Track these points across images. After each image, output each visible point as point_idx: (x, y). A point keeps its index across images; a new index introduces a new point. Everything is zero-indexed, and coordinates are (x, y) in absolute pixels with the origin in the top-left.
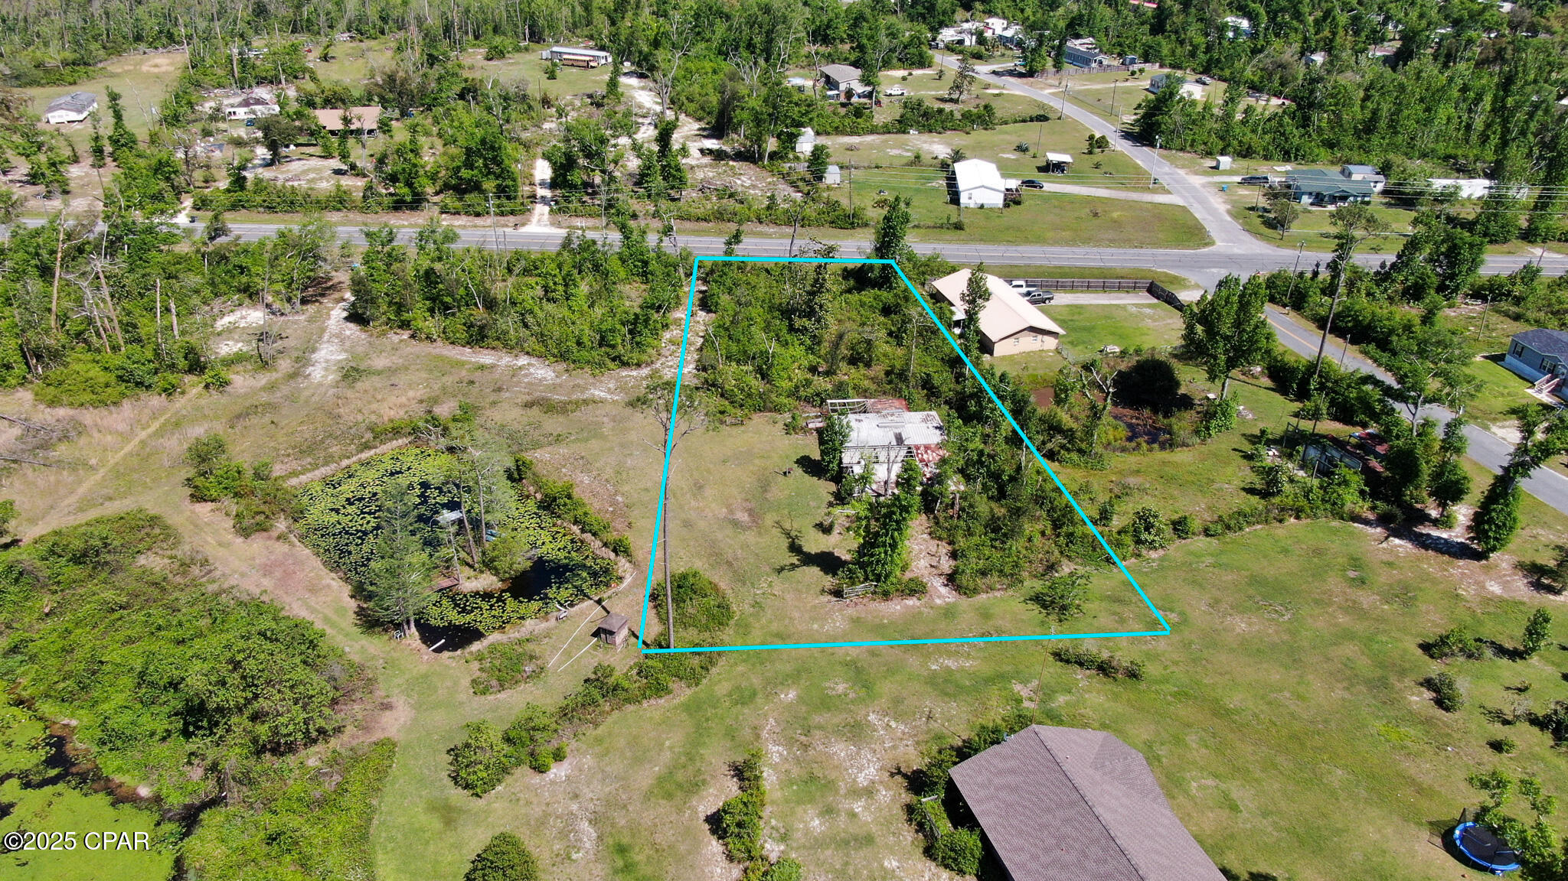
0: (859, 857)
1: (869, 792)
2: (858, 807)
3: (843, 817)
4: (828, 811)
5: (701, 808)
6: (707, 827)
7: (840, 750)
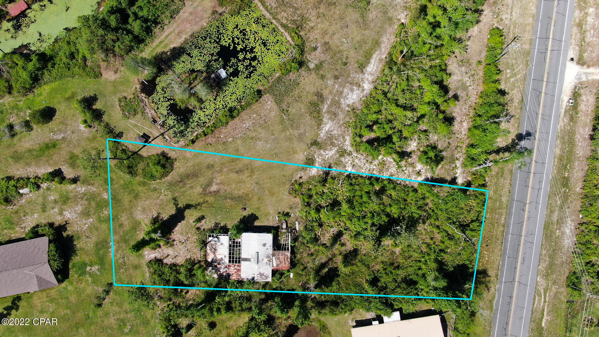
0: (39, 207)
1: (61, 214)
2: (56, 210)
3: (53, 205)
4: (56, 202)
5: (64, 167)
6: (57, 168)
7: (79, 208)
